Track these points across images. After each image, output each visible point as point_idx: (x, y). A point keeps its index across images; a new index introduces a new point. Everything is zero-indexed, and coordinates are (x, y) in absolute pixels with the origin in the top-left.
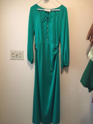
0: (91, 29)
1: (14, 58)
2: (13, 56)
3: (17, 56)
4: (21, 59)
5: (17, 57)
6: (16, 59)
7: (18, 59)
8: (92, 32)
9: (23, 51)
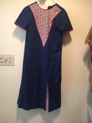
0: (89, 33)
1: (2, 64)
2: (1, 61)
4: (11, 64)
5: (6, 62)
6: (5, 64)
8: (91, 36)
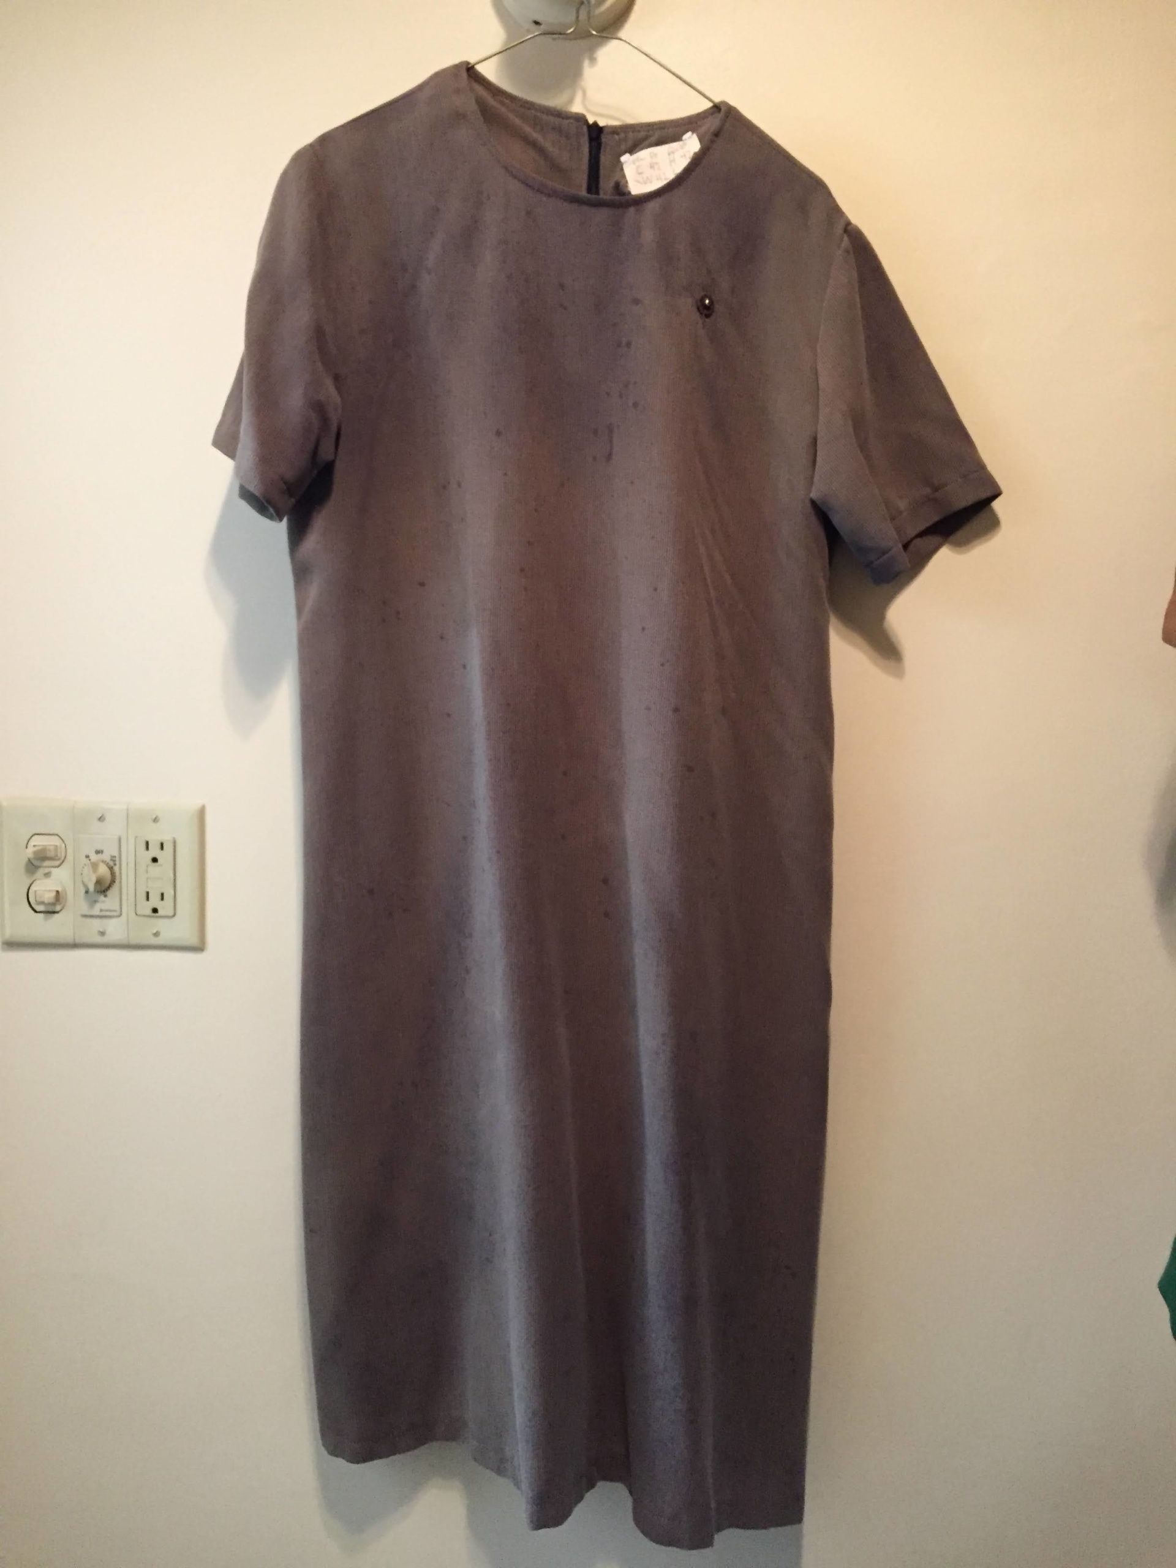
1: (58, 927)
3: (103, 887)
4: (168, 929)
6: (90, 931)
7: (115, 930)
9: (201, 813)
